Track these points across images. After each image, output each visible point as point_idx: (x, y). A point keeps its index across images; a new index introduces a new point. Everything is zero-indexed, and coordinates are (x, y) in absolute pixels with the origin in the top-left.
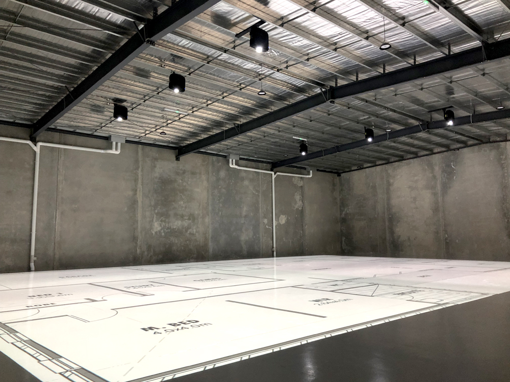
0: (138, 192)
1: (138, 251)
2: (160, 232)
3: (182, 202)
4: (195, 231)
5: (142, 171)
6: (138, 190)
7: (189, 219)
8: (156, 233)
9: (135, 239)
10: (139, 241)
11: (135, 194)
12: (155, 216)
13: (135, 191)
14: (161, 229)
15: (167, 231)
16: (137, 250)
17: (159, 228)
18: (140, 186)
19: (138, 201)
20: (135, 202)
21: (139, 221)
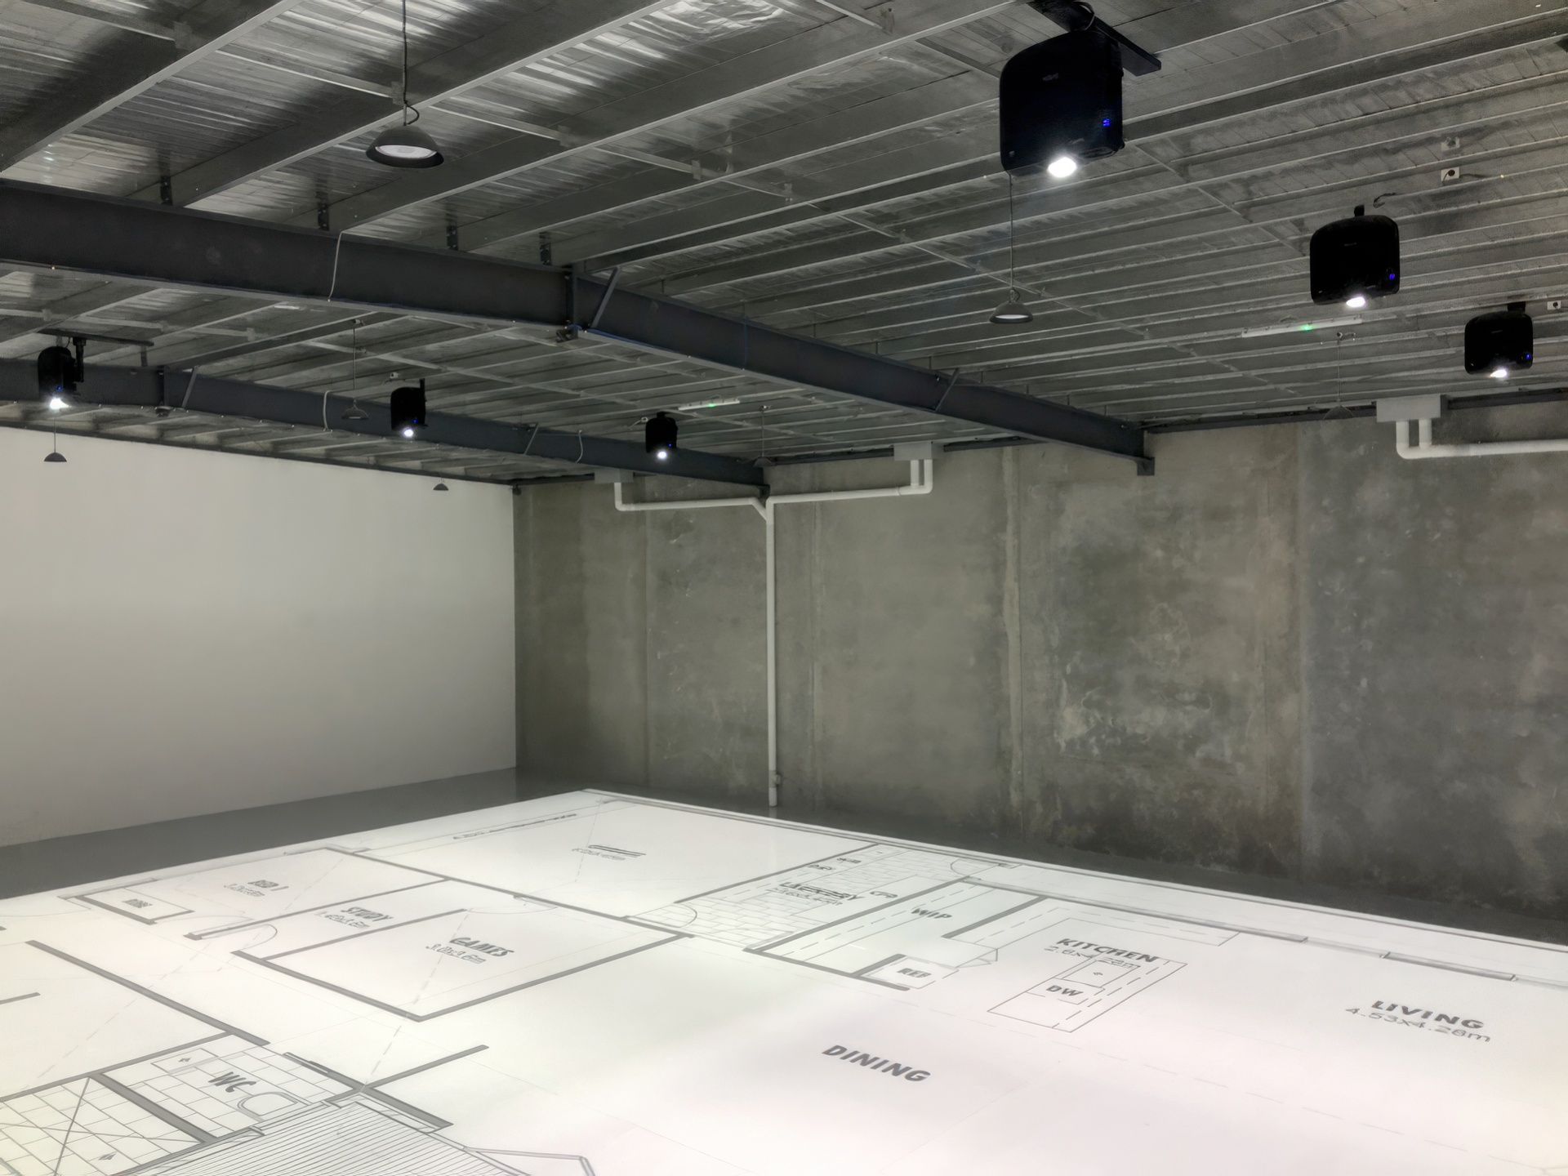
0: (1006, 606)
1: (1015, 798)
2: (1083, 741)
3: (1168, 637)
4: (1228, 752)
5: (1017, 533)
6: (1007, 597)
7: (1201, 702)
8: (1071, 744)
9: (1001, 757)
10: (1015, 764)
11: (999, 612)
12: (1065, 685)
13: (996, 600)
14: (1090, 734)
15: (1110, 741)
16: (1009, 794)
17: (1081, 730)
18: (1010, 582)
19: (1006, 635)
20: (997, 638)
21: (1013, 701)
